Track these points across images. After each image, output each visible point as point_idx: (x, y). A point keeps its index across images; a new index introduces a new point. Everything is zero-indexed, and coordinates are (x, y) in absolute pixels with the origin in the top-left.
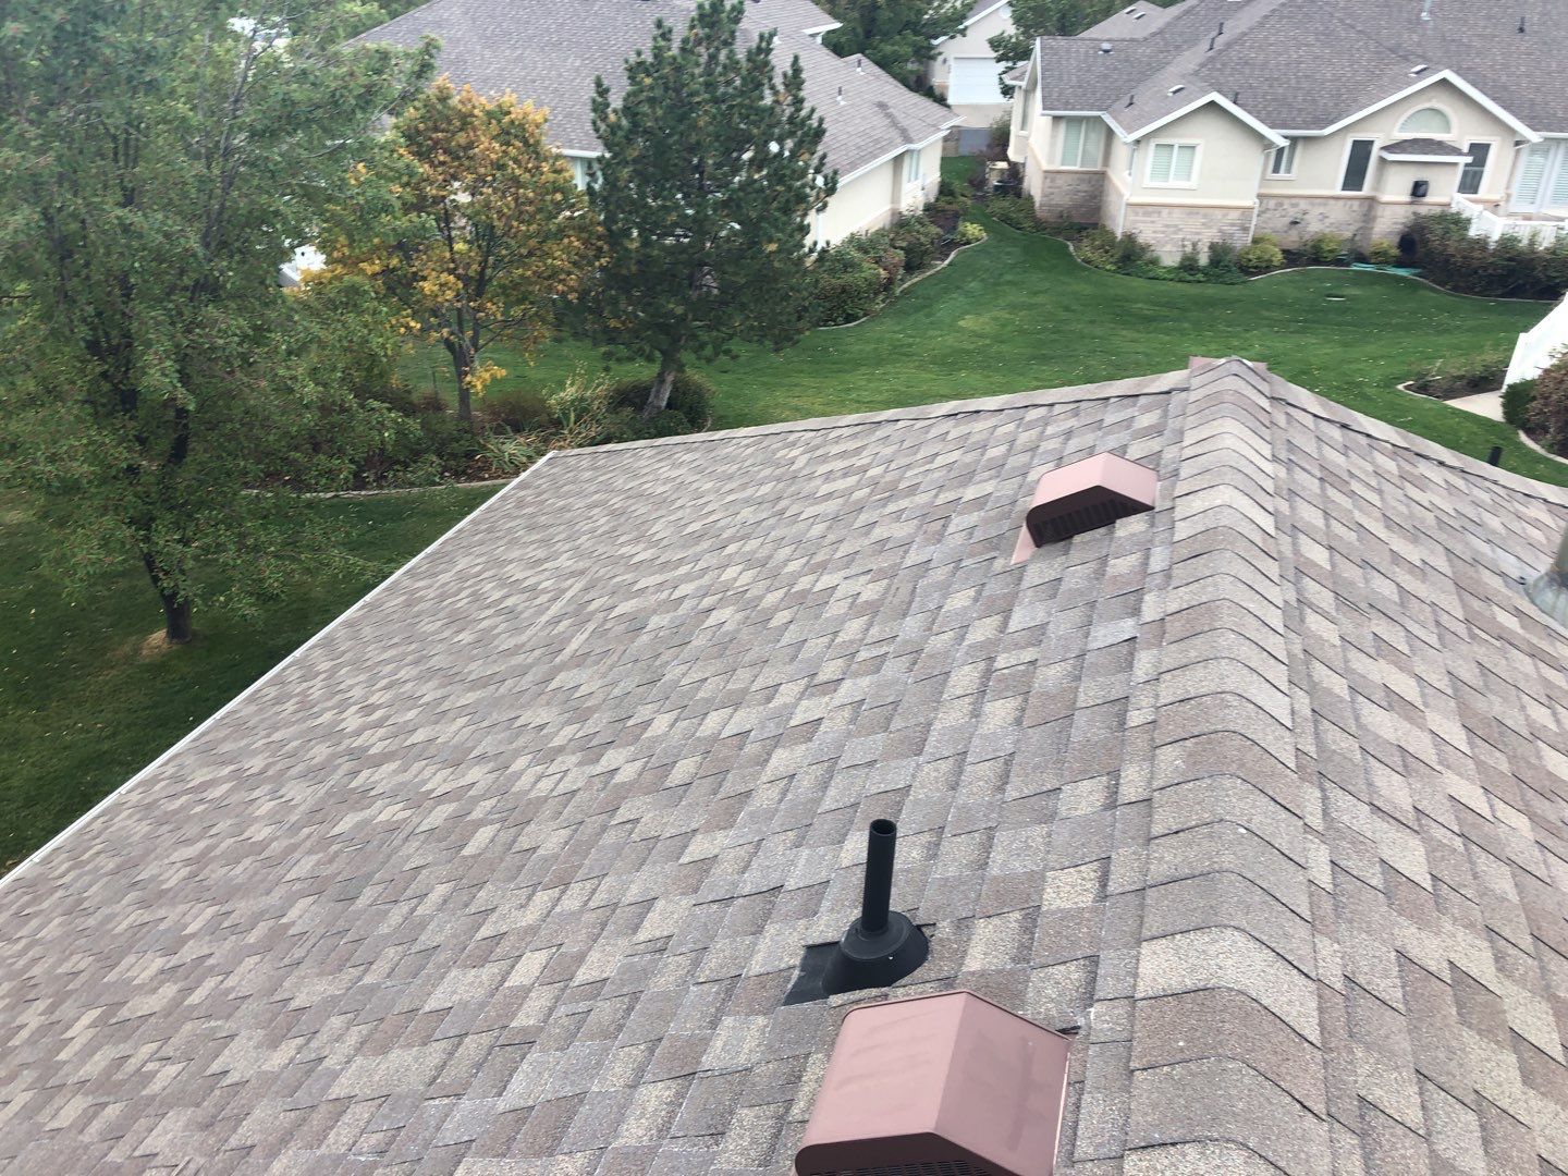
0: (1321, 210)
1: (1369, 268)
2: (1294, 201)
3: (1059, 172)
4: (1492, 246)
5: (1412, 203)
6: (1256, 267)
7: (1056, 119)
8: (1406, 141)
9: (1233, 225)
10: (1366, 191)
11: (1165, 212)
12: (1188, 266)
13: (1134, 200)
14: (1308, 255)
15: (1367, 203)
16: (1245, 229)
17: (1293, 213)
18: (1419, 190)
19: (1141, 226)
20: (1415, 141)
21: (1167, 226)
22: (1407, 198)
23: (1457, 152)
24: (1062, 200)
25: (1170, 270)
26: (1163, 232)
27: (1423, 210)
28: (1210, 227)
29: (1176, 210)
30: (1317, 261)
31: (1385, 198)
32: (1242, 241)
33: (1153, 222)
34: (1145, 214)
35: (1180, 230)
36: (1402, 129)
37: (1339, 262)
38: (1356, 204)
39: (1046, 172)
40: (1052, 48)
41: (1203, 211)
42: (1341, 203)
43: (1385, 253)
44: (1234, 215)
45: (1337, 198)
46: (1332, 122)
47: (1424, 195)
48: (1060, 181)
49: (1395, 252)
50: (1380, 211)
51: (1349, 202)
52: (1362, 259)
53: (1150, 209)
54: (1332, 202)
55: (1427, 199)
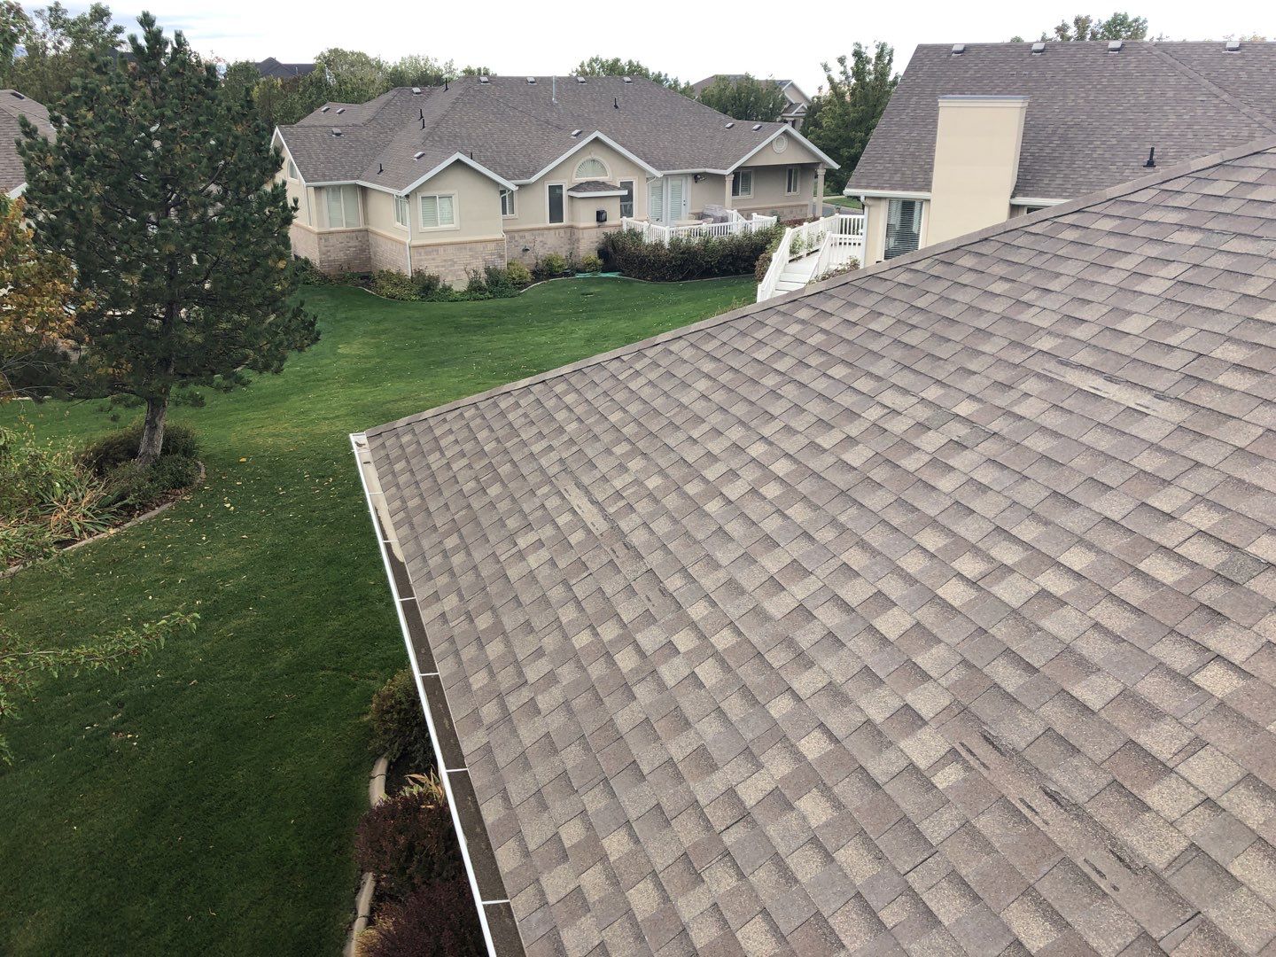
0: (541, 239)
1: (588, 275)
2: (521, 234)
3: (330, 233)
4: (667, 246)
5: (599, 226)
6: (520, 283)
7: (318, 189)
8: (582, 184)
9: (492, 254)
10: (566, 222)
11: (441, 250)
12: (475, 288)
13: (415, 243)
14: (546, 272)
15: (569, 230)
16: (501, 257)
17: (522, 244)
18: (601, 217)
19: (425, 264)
20: (588, 183)
21: (445, 261)
22: (595, 224)
23: (614, 188)
24: (339, 256)
25: (463, 294)
26: (443, 266)
27: (607, 230)
28: (477, 258)
29: (450, 247)
30: (552, 275)
31: (582, 225)
32: (502, 265)
33: (433, 259)
34: (426, 253)
35: (455, 263)
36: (577, 176)
37: (566, 274)
38: (562, 231)
39: (319, 234)
40: (292, 134)
41: (468, 246)
42: (552, 232)
43: (595, 264)
44: (491, 246)
45: (549, 229)
46: (533, 173)
47: (606, 220)
48: (333, 240)
49: (600, 262)
50: (579, 234)
51: (557, 231)
52: (579, 271)
53: (429, 249)
54: (546, 232)
55: (607, 223)
